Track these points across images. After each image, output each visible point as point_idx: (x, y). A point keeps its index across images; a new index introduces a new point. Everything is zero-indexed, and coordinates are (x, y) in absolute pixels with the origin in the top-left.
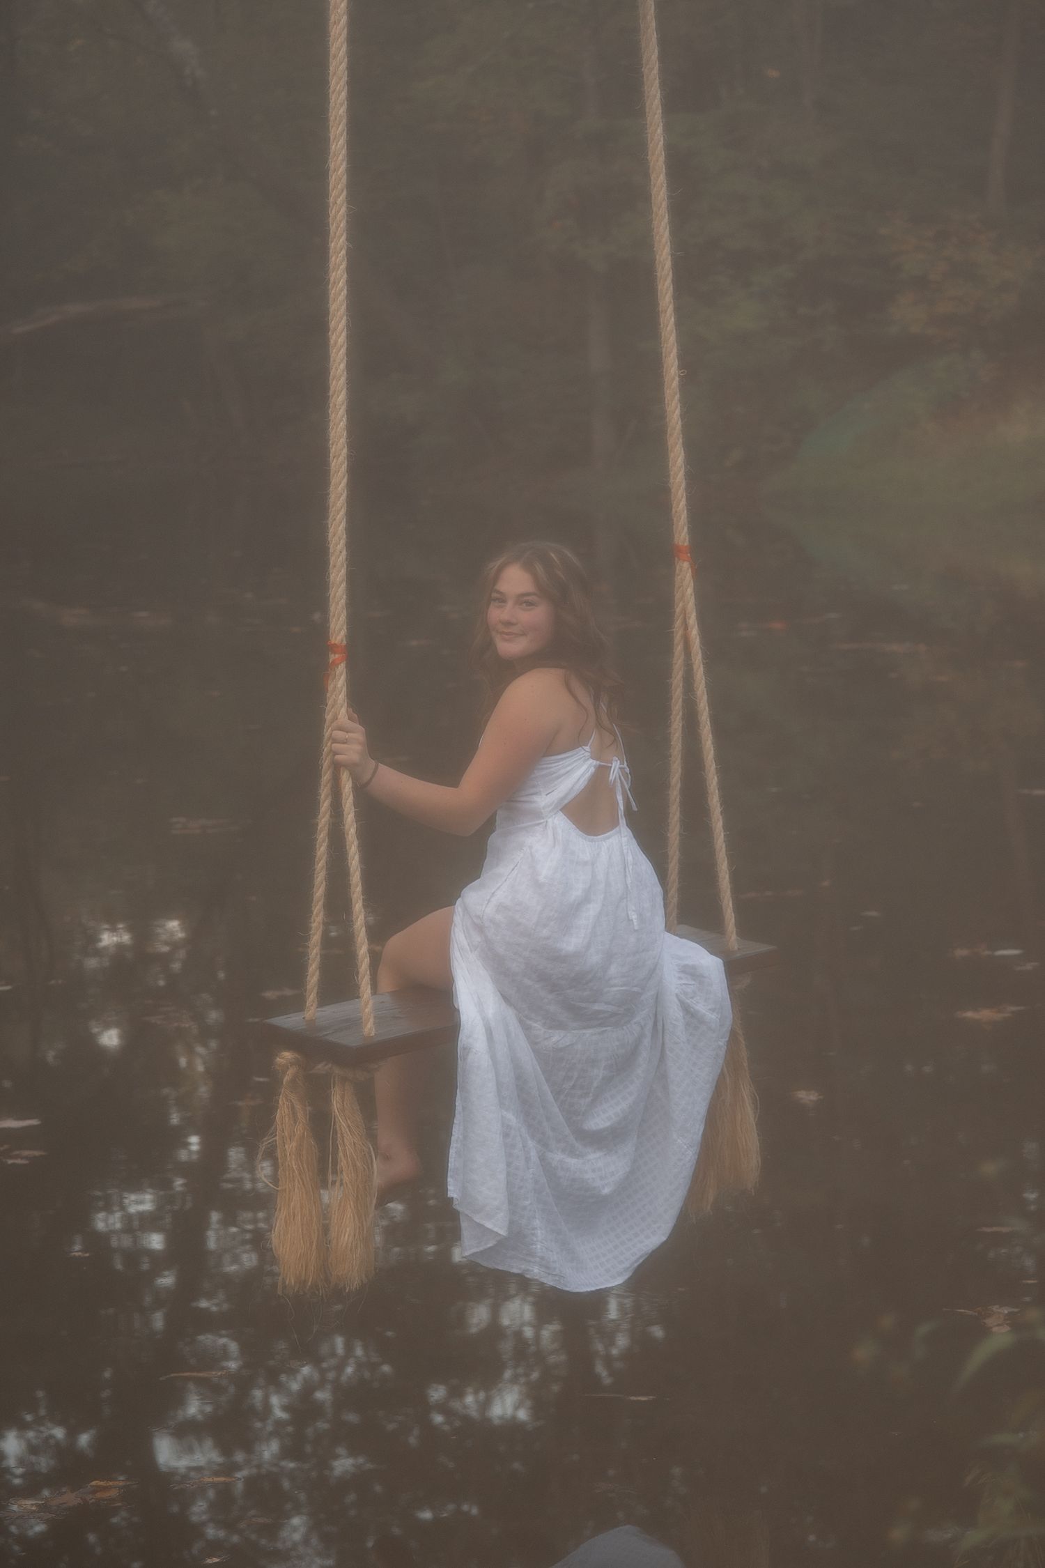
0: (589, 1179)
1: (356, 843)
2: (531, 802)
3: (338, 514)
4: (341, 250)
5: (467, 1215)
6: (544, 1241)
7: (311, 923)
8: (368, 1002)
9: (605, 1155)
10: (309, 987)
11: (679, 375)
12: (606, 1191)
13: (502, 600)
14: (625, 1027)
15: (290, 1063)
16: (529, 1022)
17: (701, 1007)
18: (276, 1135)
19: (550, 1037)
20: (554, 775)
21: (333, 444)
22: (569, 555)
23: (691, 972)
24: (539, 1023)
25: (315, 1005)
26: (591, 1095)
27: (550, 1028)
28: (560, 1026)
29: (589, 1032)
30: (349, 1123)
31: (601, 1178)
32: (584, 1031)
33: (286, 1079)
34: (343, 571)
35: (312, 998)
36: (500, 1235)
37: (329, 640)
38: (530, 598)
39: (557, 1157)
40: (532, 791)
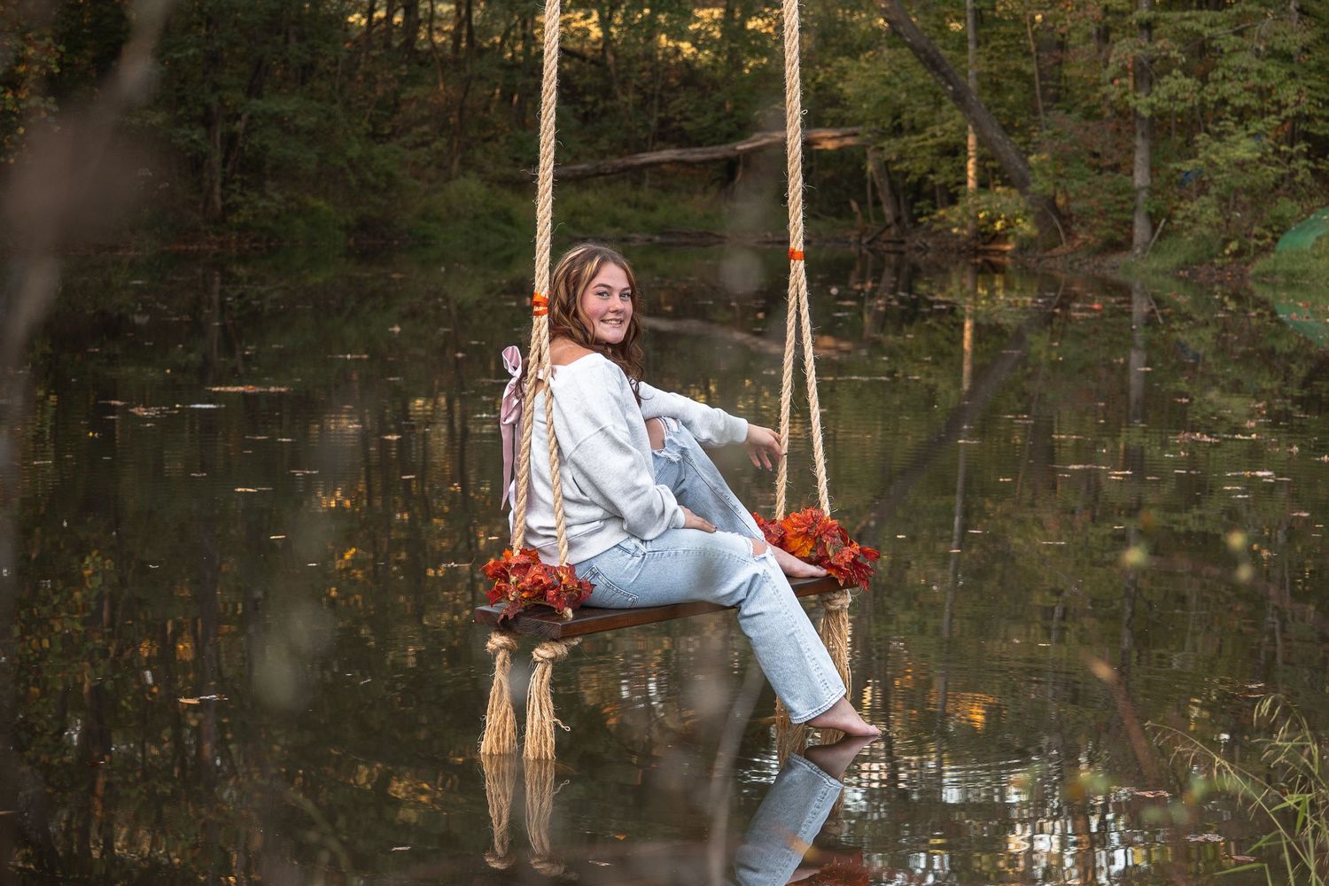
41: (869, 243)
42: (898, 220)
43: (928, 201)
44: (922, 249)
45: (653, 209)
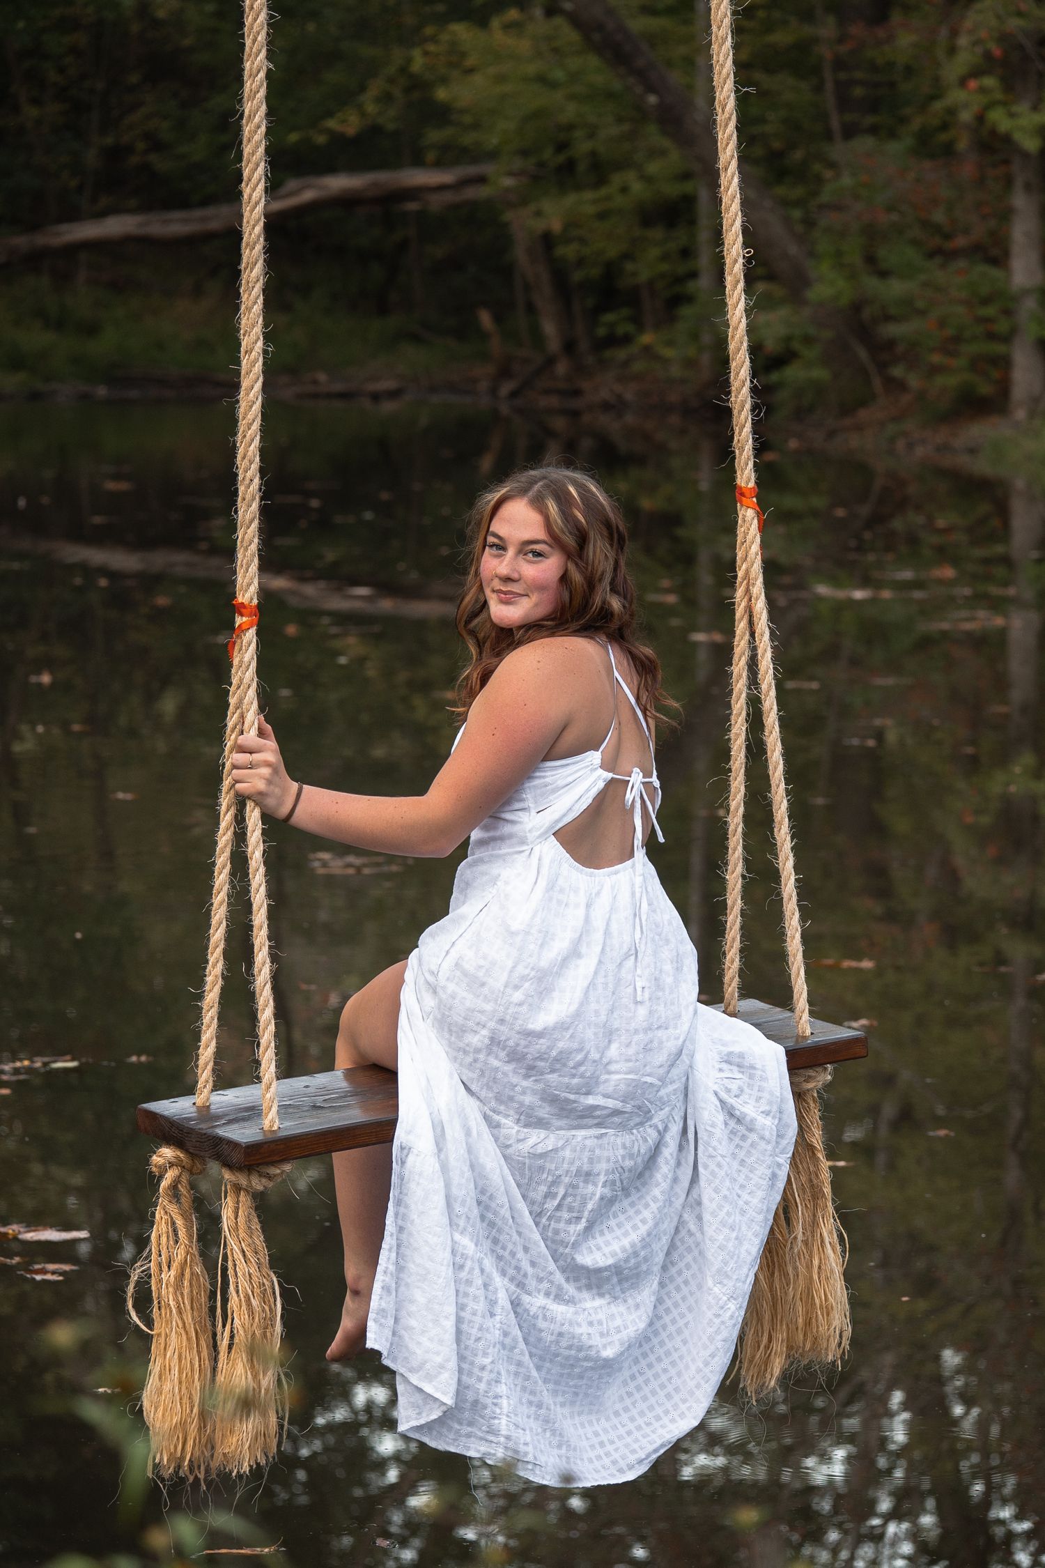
0: (582, 1334)
1: (262, 870)
2: (513, 822)
3: (249, 429)
4: (259, 71)
5: (402, 1375)
6: (512, 1415)
7: (205, 976)
8: (271, 1084)
9: (609, 1303)
10: (201, 1062)
11: (744, 256)
12: (609, 1353)
13: (501, 547)
14: (635, 1131)
15: (170, 1163)
16: (496, 1117)
17: (749, 1109)
18: (150, 1261)
19: (525, 1139)
20: (549, 787)
21: (244, 335)
22: (594, 489)
23: (734, 1061)
24: (511, 1118)
25: (210, 1086)
26: (584, 1220)
27: (526, 1126)
28: (541, 1124)
29: (581, 1133)
30: (243, 1246)
31: (602, 1335)
32: (573, 1132)
33: (165, 1184)
34: (255, 506)
35: (205, 1076)
36: (445, 1404)
37: (236, 597)
38: (537, 547)
39: (536, 1302)
40: (517, 805)
41: (514, 394)
42: (569, 347)
43: (625, 312)
44: (614, 407)
45: (91, 329)
